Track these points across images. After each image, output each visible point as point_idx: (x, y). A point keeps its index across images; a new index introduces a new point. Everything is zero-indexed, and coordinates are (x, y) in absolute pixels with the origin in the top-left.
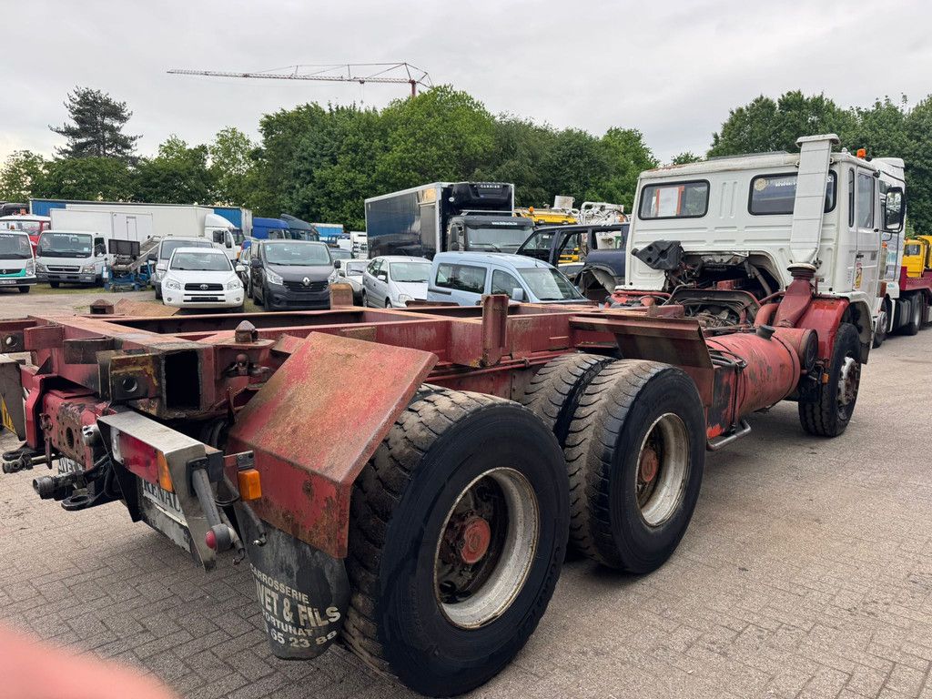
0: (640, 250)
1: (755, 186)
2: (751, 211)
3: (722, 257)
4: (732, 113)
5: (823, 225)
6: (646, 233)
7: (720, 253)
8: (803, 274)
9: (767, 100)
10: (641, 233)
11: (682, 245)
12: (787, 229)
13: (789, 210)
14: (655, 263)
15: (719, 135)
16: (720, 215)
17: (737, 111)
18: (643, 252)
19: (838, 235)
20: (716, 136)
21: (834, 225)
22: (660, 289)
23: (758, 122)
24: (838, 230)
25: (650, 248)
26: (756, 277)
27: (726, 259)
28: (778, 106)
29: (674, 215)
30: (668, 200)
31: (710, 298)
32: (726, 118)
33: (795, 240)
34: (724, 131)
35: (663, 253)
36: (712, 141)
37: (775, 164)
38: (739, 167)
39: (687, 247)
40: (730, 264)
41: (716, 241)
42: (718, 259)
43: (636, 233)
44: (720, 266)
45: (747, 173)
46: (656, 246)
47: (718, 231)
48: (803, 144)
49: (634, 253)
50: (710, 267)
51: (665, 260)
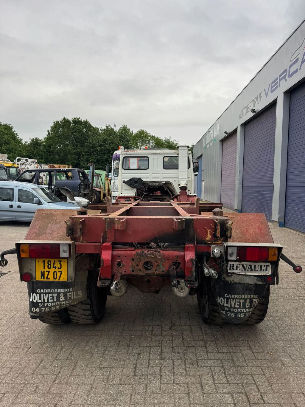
0: (126, 181)
1: (165, 160)
2: (164, 168)
3: (156, 183)
4: (54, 122)
5: (188, 173)
6: (126, 174)
7: (155, 182)
8: (183, 189)
9: (67, 119)
10: (124, 174)
11: (142, 179)
12: (177, 174)
13: (177, 168)
14: (133, 186)
15: (50, 131)
16: (154, 169)
17: (57, 123)
18: (128, 181)
19: (191, 176)
20: (48, 131)
21: (190, 173)
22: (134, 195)
23: (66, 128)
24: (191, 174)
25: (130, 180)
26: (167, 190)
27: (157, 184)
28: (72, 122)
29: (137, 168)
30: (134, 163)
31: (155, 198)
32: (52, 124)
33: (181, 178)
34: (52, 129)
35: (136, 182)
36: (47, 133)
37: (170, 153)
38: (158, 153)
39: (144, 180)
40: (159, 186)
41: (153, 178)
42: (155, 184)
43: (123, 175)
44: (156, 186)
45: (161, 155)
46: (133, 179)
47: (153, 174)
48: (179, 148)
49: (124, 182)
50: (152, 187)
51: (137, 185)
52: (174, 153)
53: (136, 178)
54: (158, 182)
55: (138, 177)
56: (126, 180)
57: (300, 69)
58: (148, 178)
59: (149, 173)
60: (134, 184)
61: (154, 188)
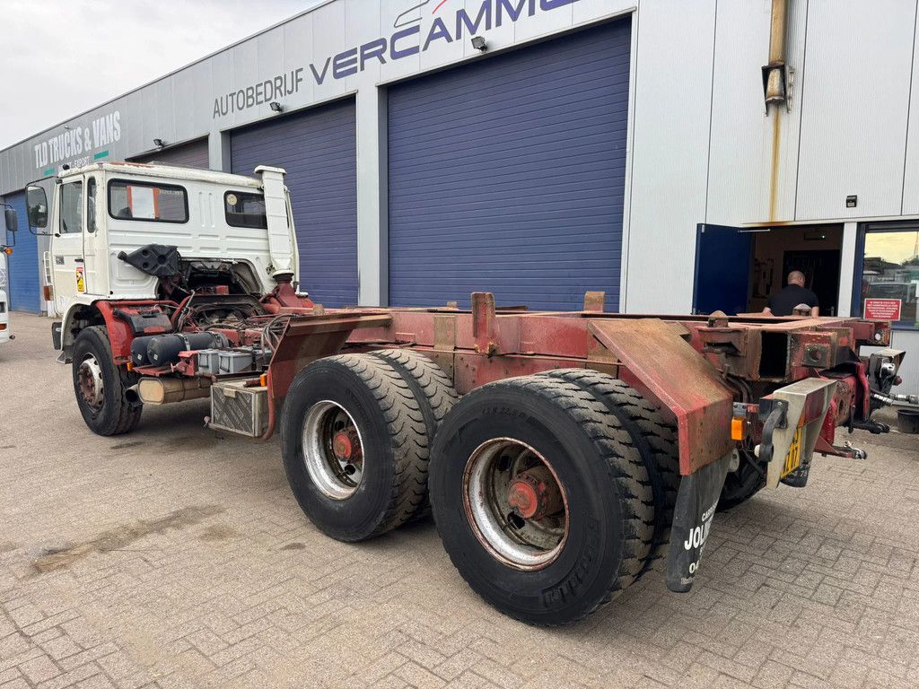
0: (128, 254)
1: (228, 200)
2: (229, 222)
3: (212, 264)
7: (209, 260)
8: (283, 279)
11: (178, 250)
12: (265, 241)
13: (265, 226)
14: (153, 268)
16: (202, 223)
18: (136, 255)
22: (151, 298)
25: (145, 251)
26: (239, 283)
27: (216, 266)
29: (154, 217)
30: (143, 200)
35: (162, 258)
37: (241, 184)
38: (212, 180)
39: (183, 253)
40: (221, 270)
41: (202, 248)
42: (209, 265)
43: (112, 234)
44: (212, 272)
45: (218, 187)
46: (153, 250)
47: (201, 238)
48: (265, 173)
49: (123, 257)
50: (202, 272)
51: (164, 265)
52: (250, 186)
53: (163, 247)
54: (218, 260)
55: (166, 244)
56: (129, 251)
57: (425, 48)
58: (190, 248)
59: (189, 235)
60: (156, 266)
61: (209, 276)
